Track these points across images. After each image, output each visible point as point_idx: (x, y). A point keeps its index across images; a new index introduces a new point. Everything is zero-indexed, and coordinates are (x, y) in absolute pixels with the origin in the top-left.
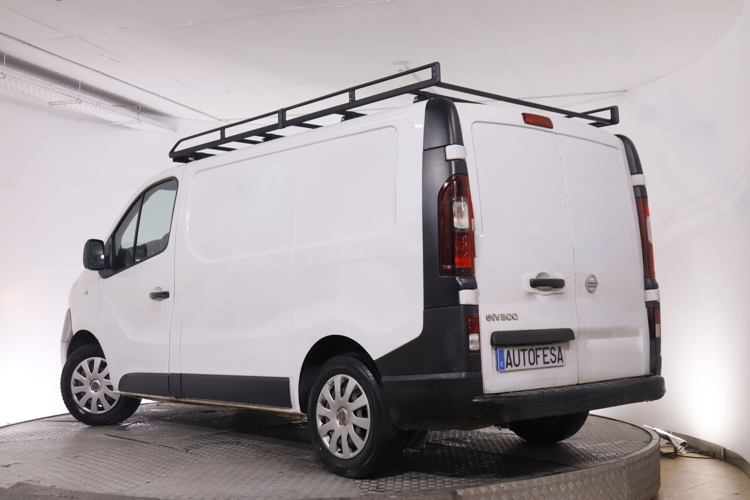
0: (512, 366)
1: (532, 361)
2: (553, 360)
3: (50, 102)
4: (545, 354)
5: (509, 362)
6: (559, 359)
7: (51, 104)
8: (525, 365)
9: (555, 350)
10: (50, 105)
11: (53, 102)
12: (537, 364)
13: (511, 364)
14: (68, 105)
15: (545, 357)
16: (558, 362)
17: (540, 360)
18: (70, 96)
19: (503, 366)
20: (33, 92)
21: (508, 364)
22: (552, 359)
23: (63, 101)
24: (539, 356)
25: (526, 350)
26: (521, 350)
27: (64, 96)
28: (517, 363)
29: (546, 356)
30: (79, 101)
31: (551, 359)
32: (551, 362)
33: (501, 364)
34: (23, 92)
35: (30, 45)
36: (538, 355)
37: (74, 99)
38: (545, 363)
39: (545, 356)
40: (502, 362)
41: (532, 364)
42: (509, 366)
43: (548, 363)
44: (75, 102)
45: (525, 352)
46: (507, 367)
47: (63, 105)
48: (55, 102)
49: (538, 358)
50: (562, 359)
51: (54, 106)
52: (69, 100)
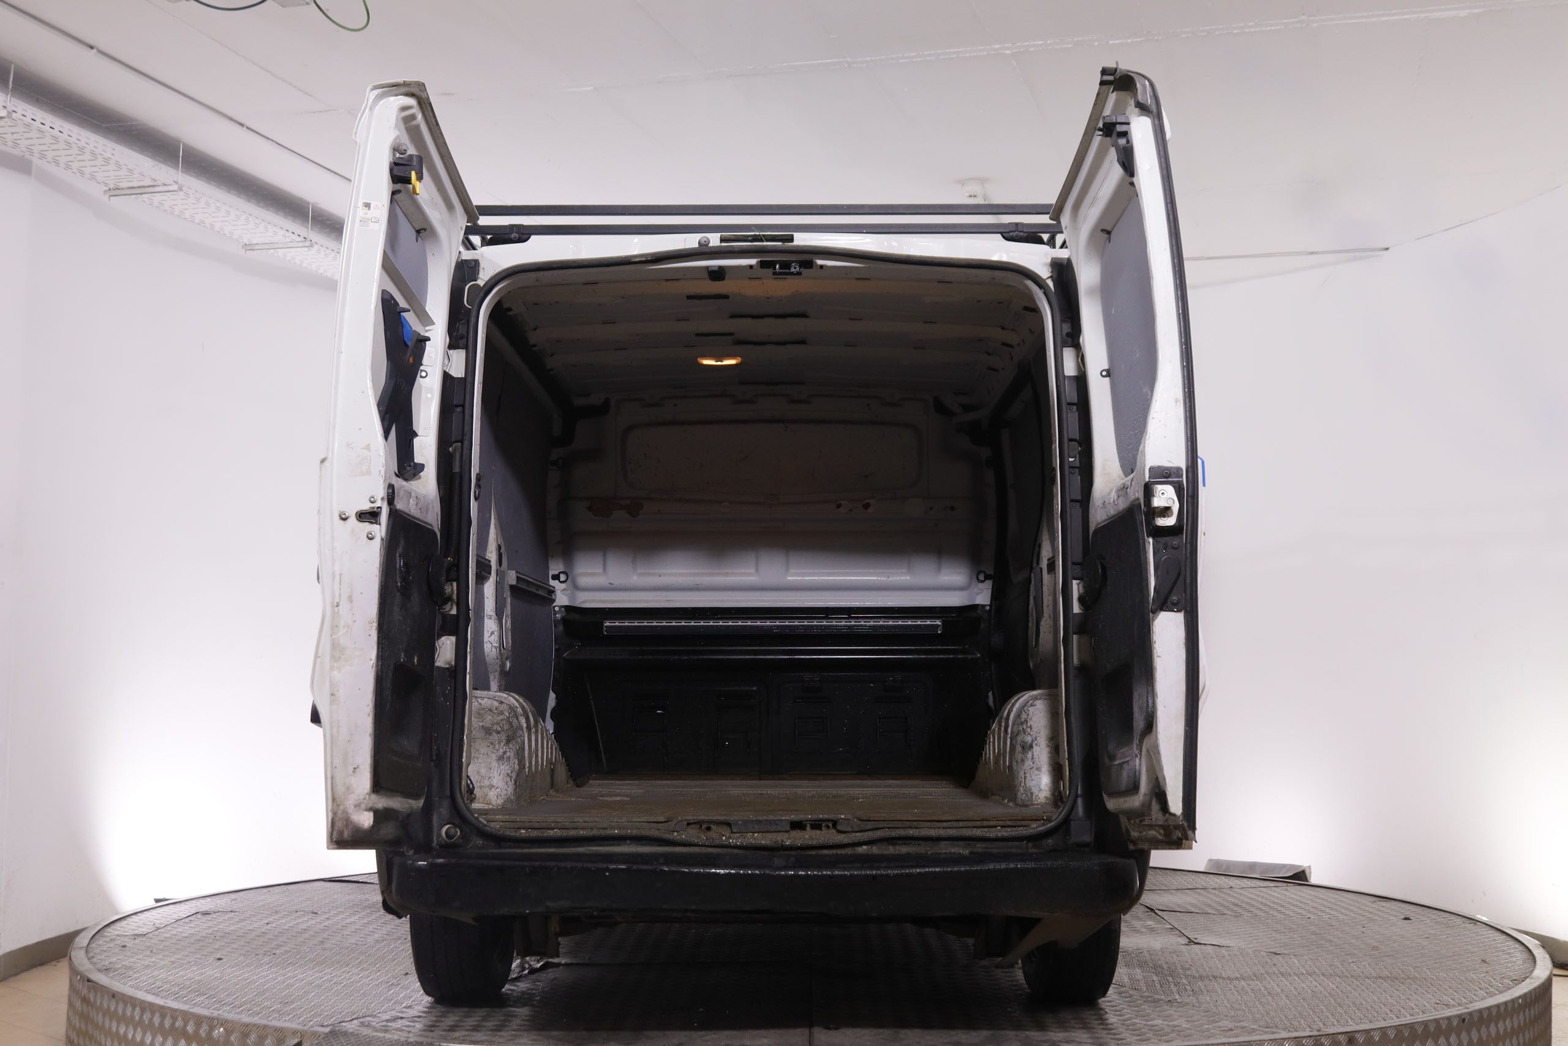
3: (246, 244)
10: (246, 250)
11: (253, 244)
14: (281, 252)
18: (293, 233)
20: (222, 222)
23: (276, 241)
27: (281, 232)
30: (308, 243)
34: (202, 222)
35: (242, 125)
37: (299, 239)
44: (300, 244)
47: (272, 251)
48: (257, 244)
51: (255, 251)
52: (288, 240)
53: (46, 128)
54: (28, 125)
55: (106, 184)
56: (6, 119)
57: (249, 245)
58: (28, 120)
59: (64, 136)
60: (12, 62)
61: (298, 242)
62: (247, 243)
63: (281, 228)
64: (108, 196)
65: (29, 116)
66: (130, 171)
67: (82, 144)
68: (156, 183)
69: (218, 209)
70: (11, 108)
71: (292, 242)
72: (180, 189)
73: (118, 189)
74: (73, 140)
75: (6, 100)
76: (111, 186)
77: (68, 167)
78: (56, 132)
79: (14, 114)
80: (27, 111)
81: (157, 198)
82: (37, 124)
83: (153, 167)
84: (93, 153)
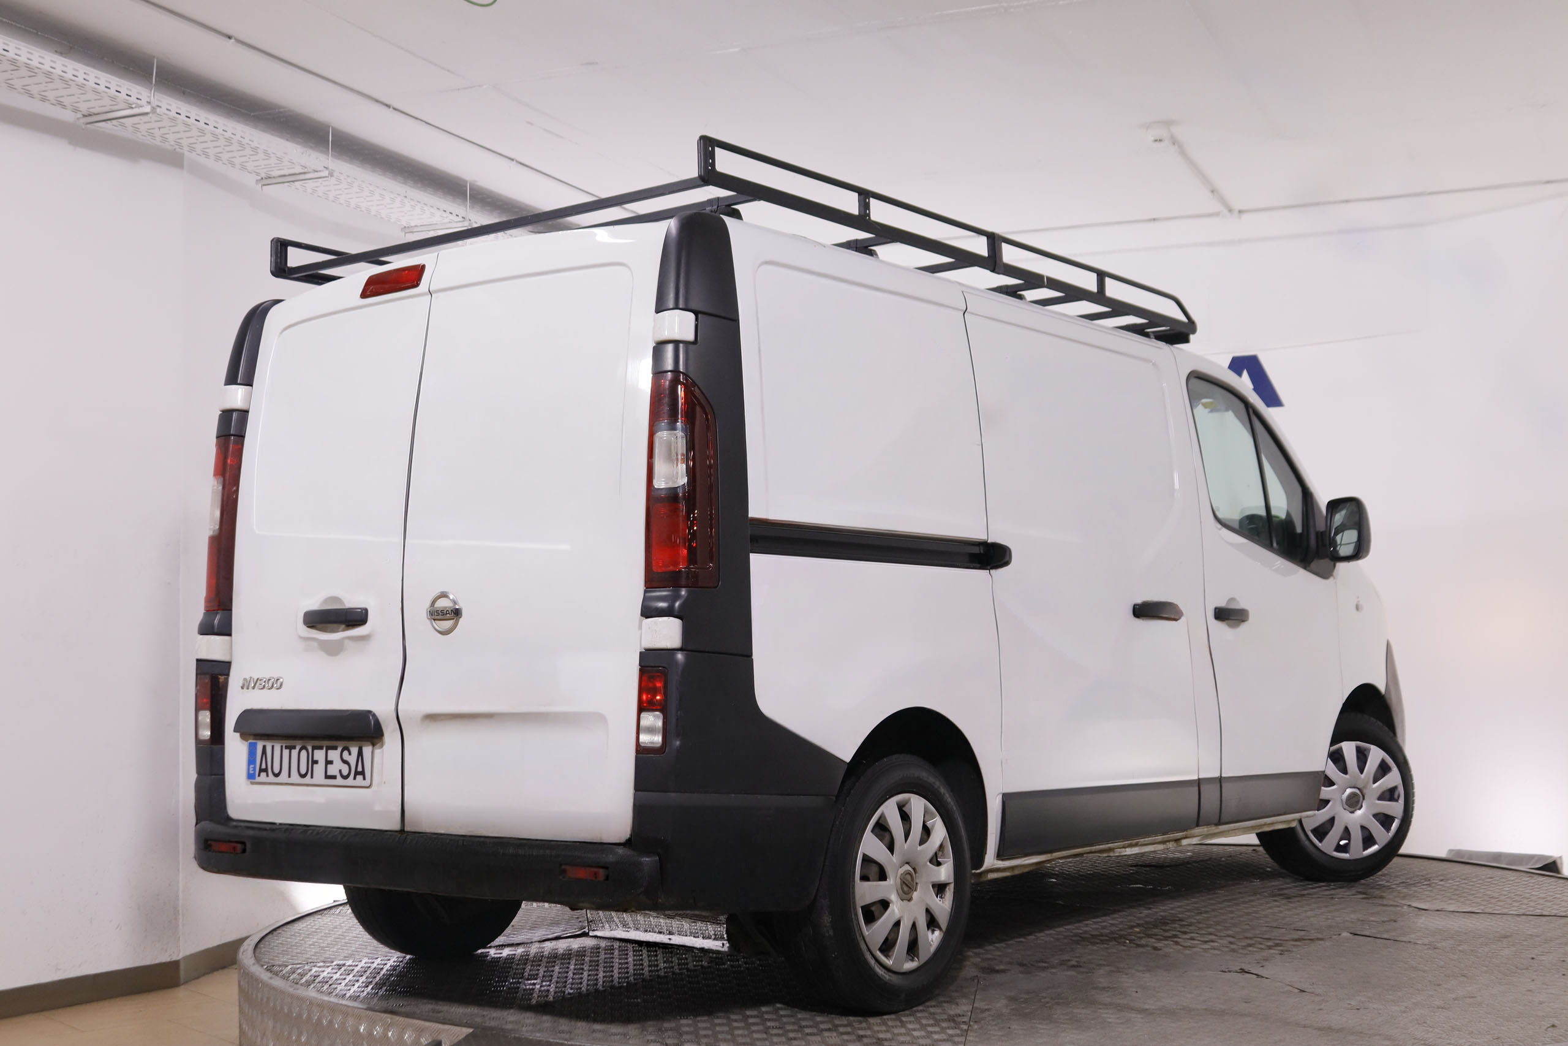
0: (267, 776)
1: (303, 771)
2: (345, 773)
4: (329, 759)
5: (264, 766)
6: (357, 773)
7: (407, 230)
8: (289, 776)
9: (350, 754)
10: (405, 233)
11: (412, 227)
12: (312, 777)
13: (266, 770)
15: (329, 766)
16: (355, 778)
17: (319, 769)
19: (252, 772)
20: (378, 205)
21: (261, 770)
22: (342, 771)
23: (435, 222)
24: (316, 762)
25: (294, 748)
26: (287, 747)
27: (438, 213)
28: (276, 771)
29: (331, 762)
30: (466, 223)
31: (340, 771)
32: (339, 777)
33: (251, 769)
34: (358, 207)
35: (387, 106)
36: (315, 759)
37: (458, 219)
38: (327, 777)
39: (328, 762)
40: (253, 766)
41: (303, 776)
42: (263, 774)
43: (334, 777)
44: (459, 225)
45: (293, 751)
46: (259, 776)
48: (416, 226)
49: (315, 766)
50: (363, 773)
51: (415, 234)
52: (446, 220)
53: (192, 120)
54: (173, 119)
55: (258, 174)
56: (151, 115)
57: (408, 227)
58: (173, 114)
59: (210, 128)
60: (154, 57)
61: (457, 222)
62: (406, 226)
63: (438, 209)
64: (260, 185)
65: (174, 110)
66: (279, 159)
67: (228, 134)
68: (306, 170)
69: (372, 192)
70: (155, 103)
71: (450, 222)
72: (331, 175)
73: (270, 178)
74: (219, 131)
75: (149, 95)
76: (263, 175)
77: (218, 159)
78: (201, 124)
79: (158, 110)
80: (171, 105)
81: (310, 185)
82: (183, 117)
83: (302, 154)
84: (240, 143)
